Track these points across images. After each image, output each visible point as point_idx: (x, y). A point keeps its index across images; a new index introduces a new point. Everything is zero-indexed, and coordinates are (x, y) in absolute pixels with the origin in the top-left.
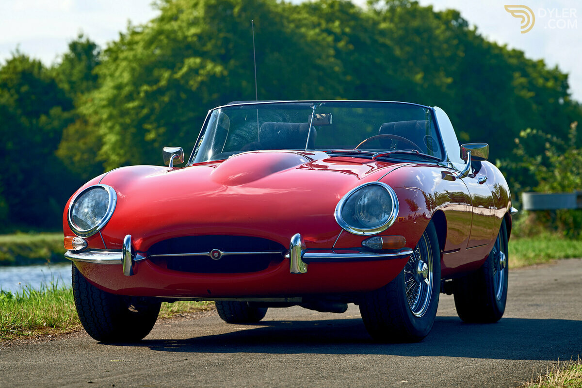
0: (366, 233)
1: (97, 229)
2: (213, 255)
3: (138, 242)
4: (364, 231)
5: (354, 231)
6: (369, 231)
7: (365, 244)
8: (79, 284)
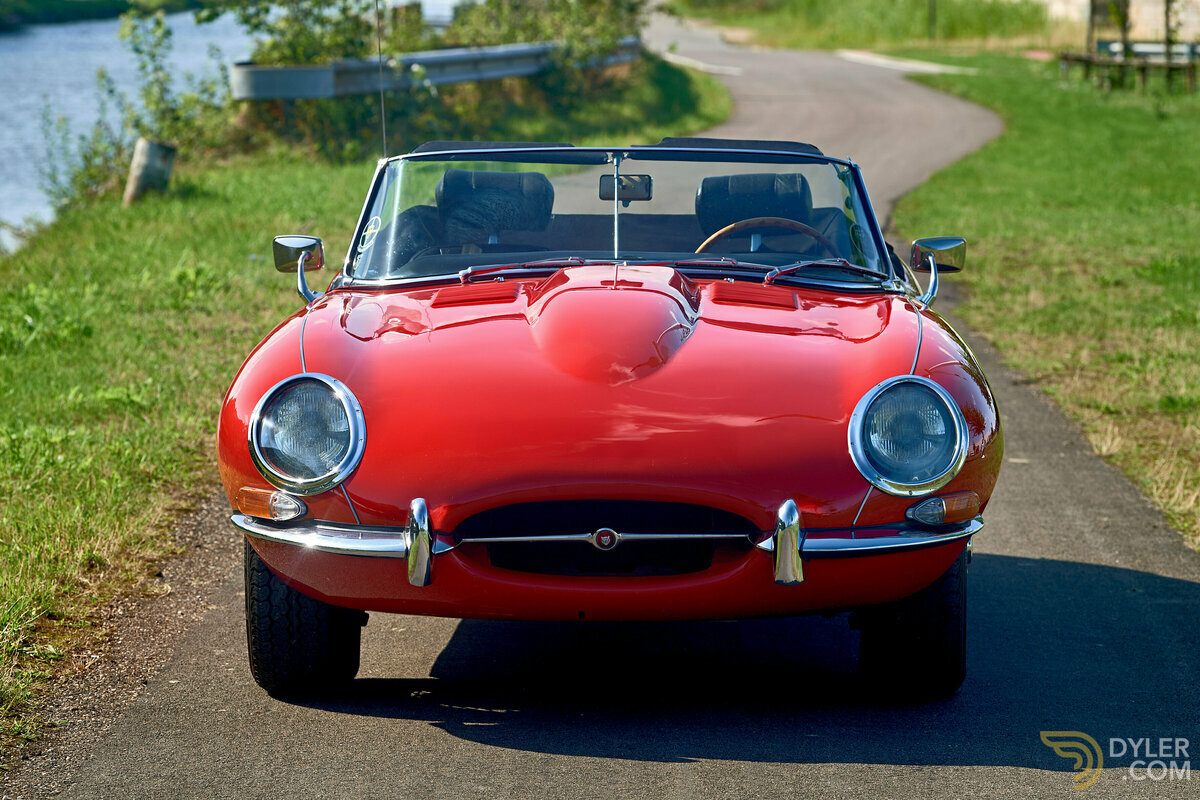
0: (914, 493)
1: (335, 480)
2: (599, 540)
3: (440, 512)
4: (911, 489)
5: (888, 486)
6: (920, 488)
7: (913, 514)
8: (270, 588)
